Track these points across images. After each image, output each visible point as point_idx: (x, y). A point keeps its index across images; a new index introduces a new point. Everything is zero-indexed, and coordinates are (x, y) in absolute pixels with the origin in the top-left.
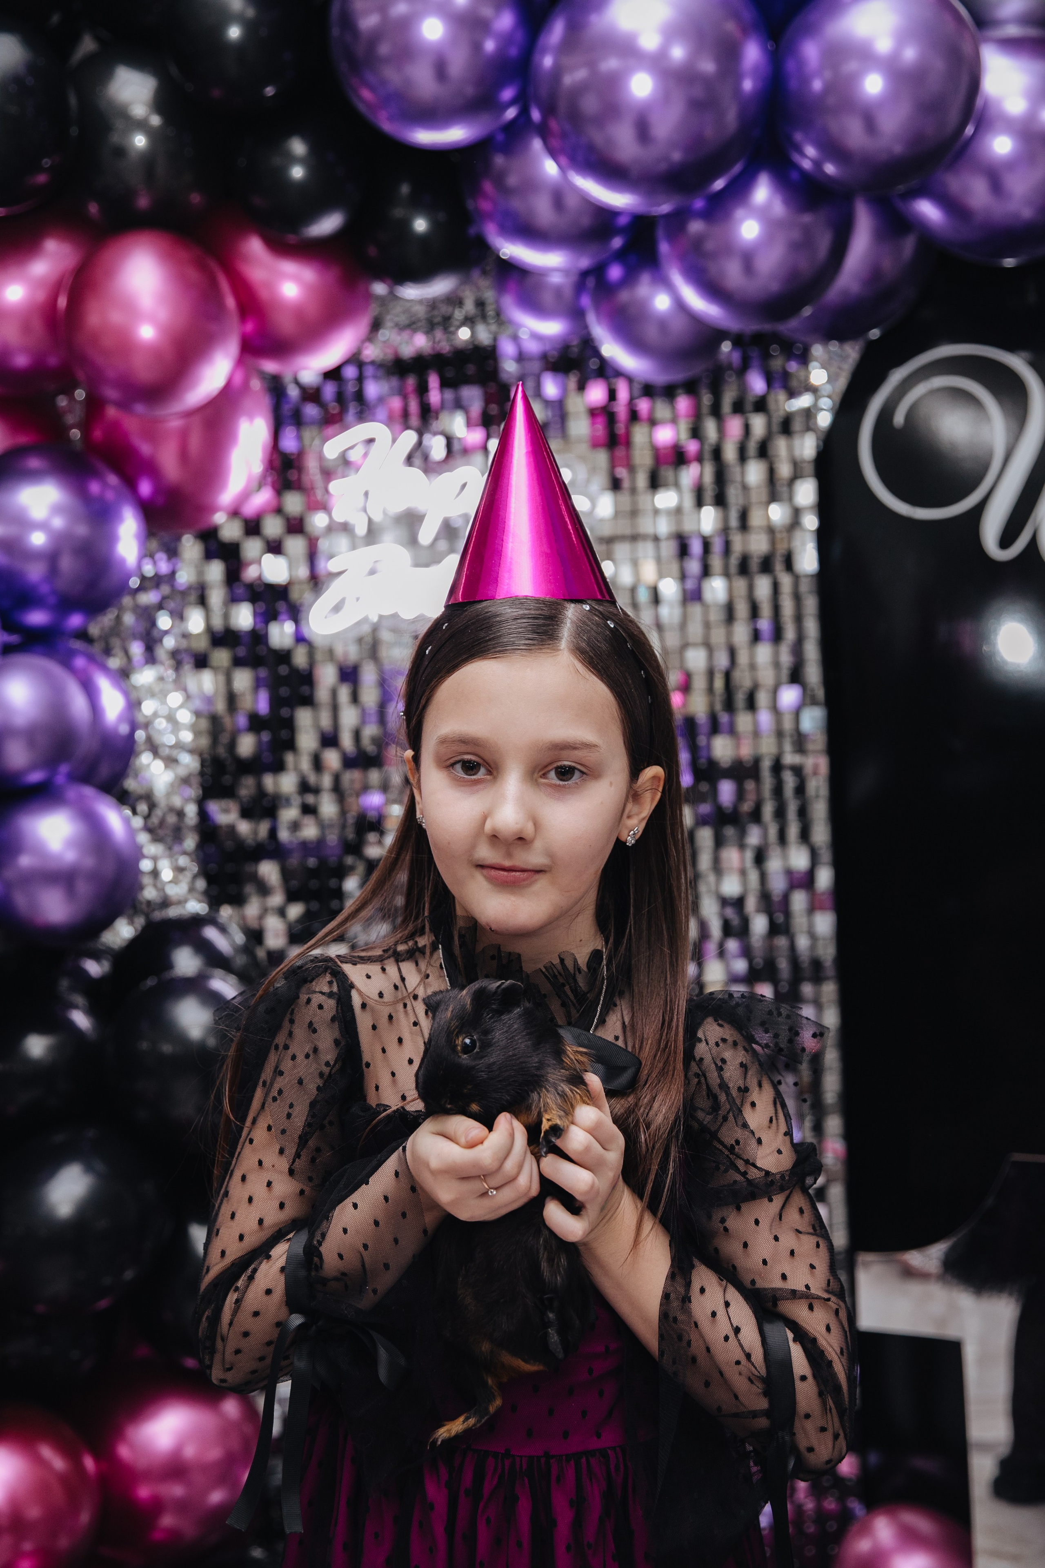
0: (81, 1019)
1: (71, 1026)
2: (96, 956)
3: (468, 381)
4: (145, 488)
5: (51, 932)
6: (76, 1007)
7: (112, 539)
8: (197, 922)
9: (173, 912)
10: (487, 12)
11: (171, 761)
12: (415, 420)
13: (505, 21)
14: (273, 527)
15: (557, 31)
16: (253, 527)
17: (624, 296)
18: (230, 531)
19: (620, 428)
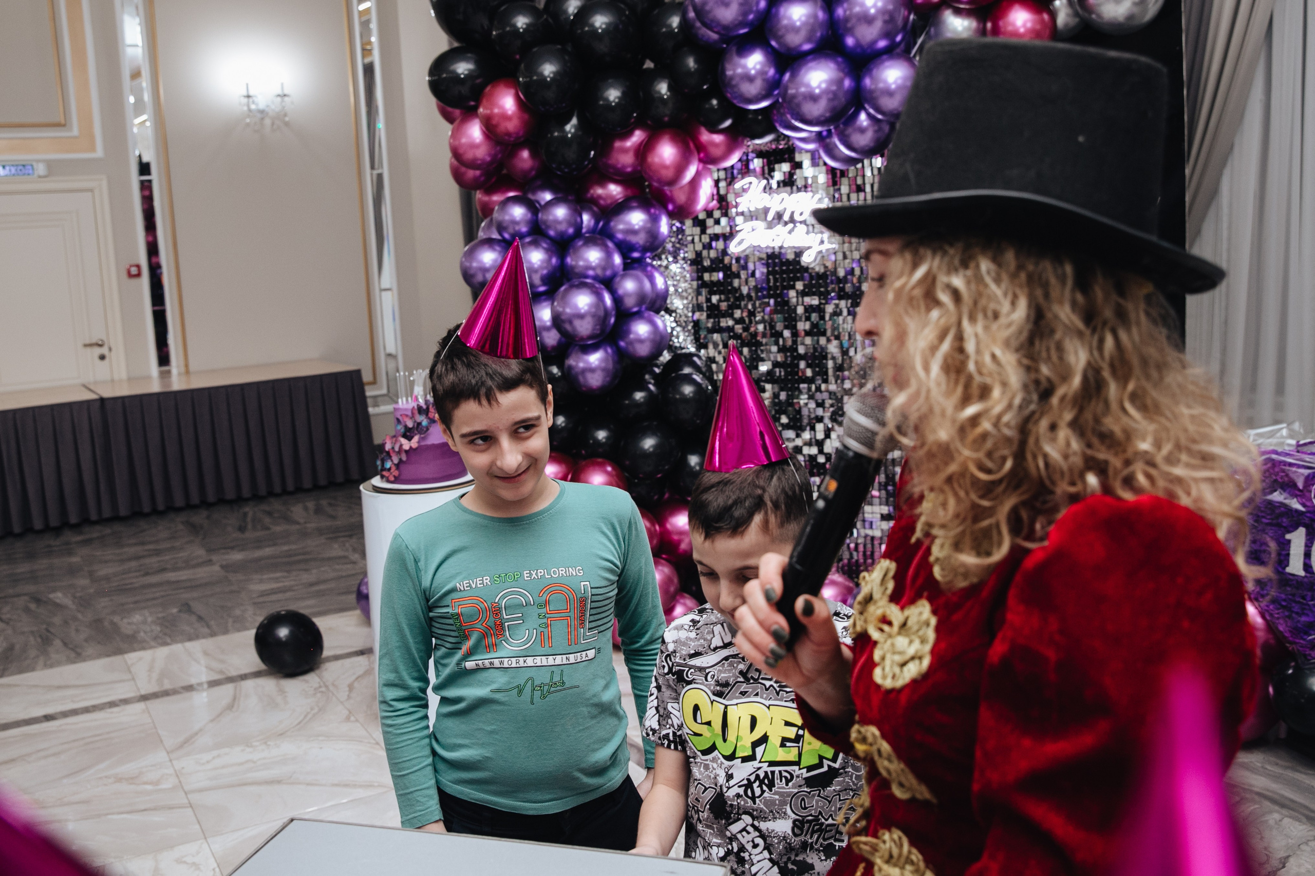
0: (652, 387)
1: (648, 390)
2: (658, 367)
3: (784, 161)
4: (670, 207)
5: (641, 359)
6: (650, 383)
7: (659, 227)
8: (691, 355)
9: (684, 351)
10: (767, 69)
11: (682, 298)
12: (767, 176)
13: (772, 72)
14: (717, 214)
15: (787, 76)
16: (710, 214)
17: (828, 140)
18: (702, 216)
19: (838, 179)
